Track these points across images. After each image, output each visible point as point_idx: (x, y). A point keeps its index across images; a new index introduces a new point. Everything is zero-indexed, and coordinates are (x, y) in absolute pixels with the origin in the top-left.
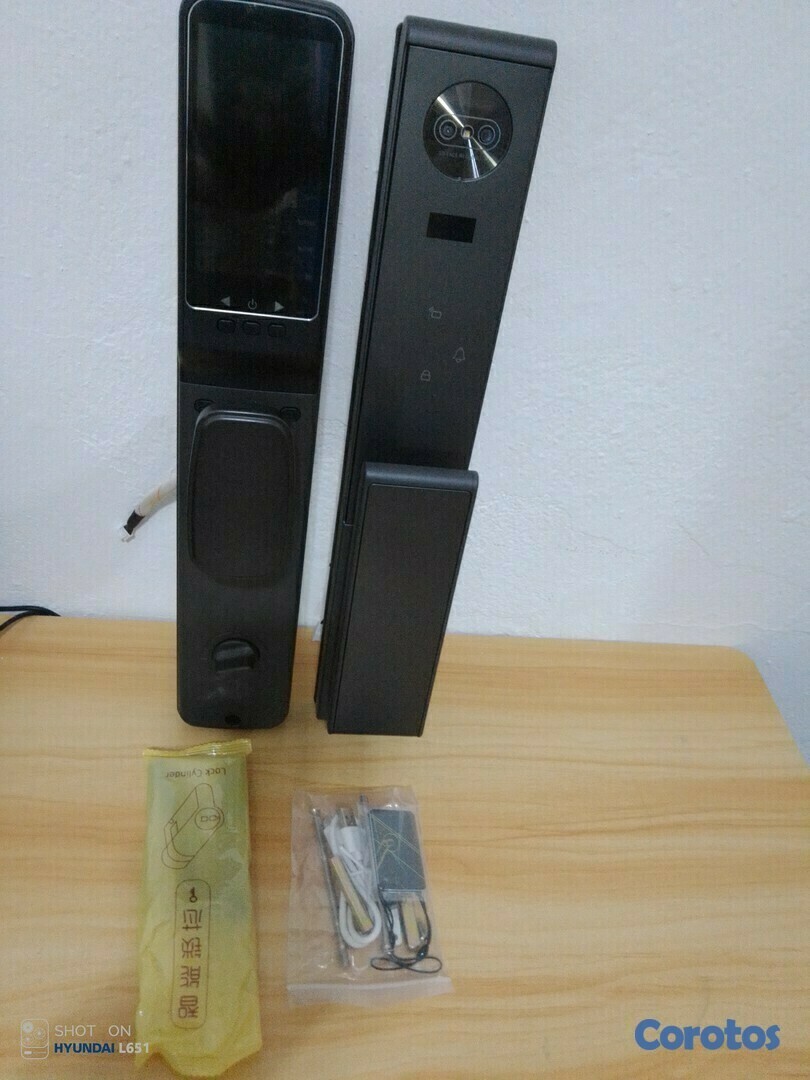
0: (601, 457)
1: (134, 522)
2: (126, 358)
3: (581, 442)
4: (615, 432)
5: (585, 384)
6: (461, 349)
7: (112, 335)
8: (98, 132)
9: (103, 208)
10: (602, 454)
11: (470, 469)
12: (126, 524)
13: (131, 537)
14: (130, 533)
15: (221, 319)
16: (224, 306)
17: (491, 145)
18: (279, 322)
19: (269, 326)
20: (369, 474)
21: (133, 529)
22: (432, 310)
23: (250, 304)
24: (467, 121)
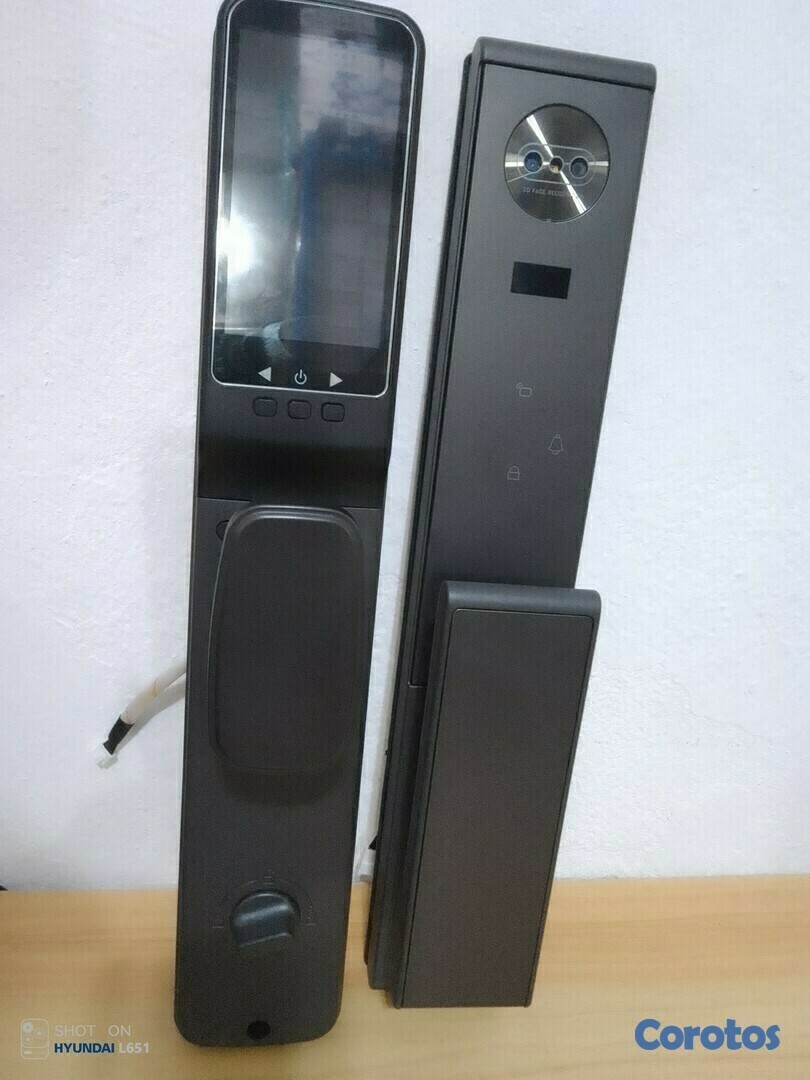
1: (119, 733)
6: (558, 436)
12: (107, 739)
13: (112, 759)
14: (112, 753)
15: (259, 398)
16: (262, 381)
17: (584, 181)
18: (336, 401)
19: (323, 405)
20: (453, 596)
21: (116, 746)
22: (520, 387)
23: (298, 377)
24: (554, 151)
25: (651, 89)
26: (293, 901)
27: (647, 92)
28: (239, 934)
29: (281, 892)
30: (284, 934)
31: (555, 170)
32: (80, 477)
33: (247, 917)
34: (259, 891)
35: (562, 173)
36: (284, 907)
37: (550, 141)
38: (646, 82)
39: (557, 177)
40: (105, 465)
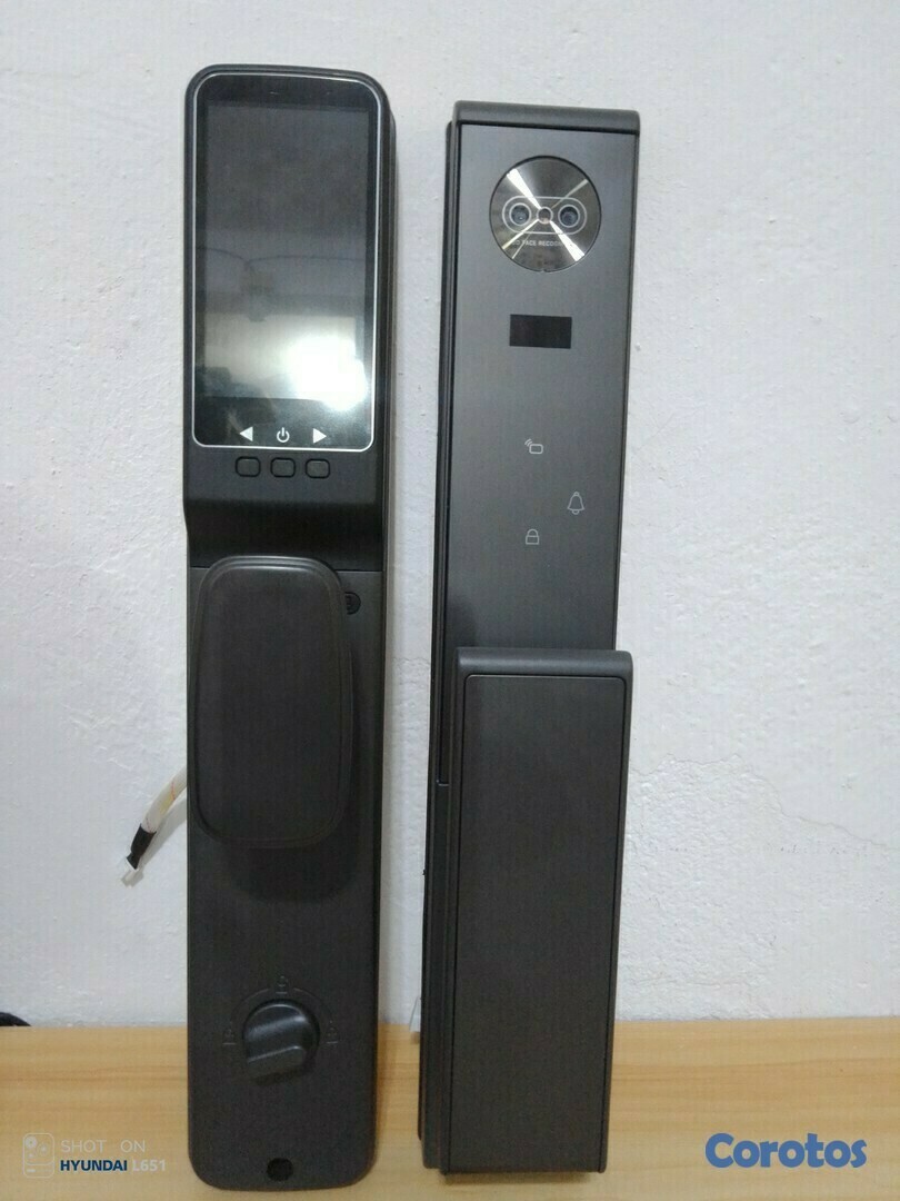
0: (802, 686)
1: (142, 843)
2: (131, 589)
3: (769, 664)
4: (815, 643)
5: (756, 571)
6: (576, 494)
7: (117, 557)
8: (101, 291)
9: (105, 385)
10: (802, 681)
11: (617, 649)
12: (130, 852)
13: (136, 874)
14: (135, 867)
15: (241, 458)
16: (243, 441)
17: (577, 228)
18: (319, 456)
19: (307, 463)
20: (464, 662)
21: (138, 859)
22: (529, 443)
23: (280, 436)
24: (543, 203)
25: (636, 133)
26: (308, 1013)
27: (633, 136)
28: (249, 1049)
29: (295, 1003)
30: (296, 1047)
31: (545, 222)
32: (91, 567)
33: (259, 1031)
34: (272, 1001)
35: (552, 223)
36: (300, 1019)
37: (535, 194)
38: (628, 126)
39: (549, 228)
40: (114, 553)
